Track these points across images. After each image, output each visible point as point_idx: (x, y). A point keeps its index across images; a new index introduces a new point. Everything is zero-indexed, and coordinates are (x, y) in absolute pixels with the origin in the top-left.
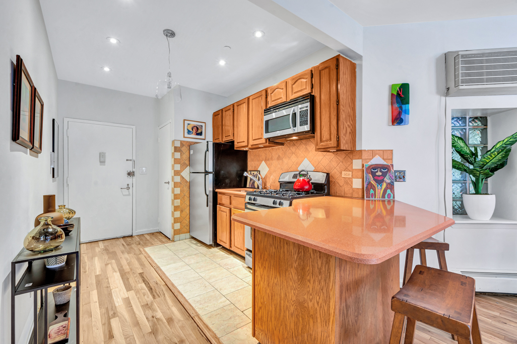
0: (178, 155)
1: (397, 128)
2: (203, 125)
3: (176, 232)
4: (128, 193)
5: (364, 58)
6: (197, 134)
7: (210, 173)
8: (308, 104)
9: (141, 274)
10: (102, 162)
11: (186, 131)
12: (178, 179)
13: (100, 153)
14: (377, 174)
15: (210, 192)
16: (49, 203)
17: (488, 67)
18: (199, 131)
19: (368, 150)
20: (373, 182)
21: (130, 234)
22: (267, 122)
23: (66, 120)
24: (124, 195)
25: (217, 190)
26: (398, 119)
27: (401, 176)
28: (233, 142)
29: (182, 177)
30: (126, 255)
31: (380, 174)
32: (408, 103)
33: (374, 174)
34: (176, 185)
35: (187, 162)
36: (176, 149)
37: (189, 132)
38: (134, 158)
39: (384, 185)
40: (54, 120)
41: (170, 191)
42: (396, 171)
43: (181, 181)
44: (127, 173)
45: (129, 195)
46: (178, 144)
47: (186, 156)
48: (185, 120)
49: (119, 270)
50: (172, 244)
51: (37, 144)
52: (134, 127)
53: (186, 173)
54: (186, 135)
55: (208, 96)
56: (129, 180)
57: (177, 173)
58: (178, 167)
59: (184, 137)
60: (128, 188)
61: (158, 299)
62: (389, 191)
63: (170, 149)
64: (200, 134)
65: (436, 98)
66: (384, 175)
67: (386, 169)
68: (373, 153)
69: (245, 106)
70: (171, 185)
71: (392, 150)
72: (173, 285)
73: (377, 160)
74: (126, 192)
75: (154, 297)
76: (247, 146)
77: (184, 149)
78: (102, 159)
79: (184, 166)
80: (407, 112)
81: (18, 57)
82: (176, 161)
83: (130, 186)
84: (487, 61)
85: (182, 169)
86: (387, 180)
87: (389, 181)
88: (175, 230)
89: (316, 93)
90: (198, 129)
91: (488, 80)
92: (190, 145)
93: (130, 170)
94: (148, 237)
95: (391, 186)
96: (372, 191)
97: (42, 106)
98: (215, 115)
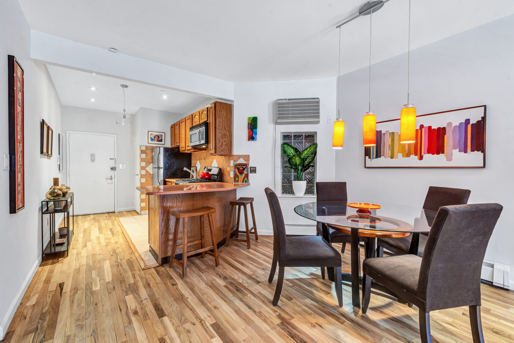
0: (144, 156)
1: (251, 142)
2: (163, 134)
3: (142, 209)
4: (111, 182)
5: (234, 102)
6: (159, 141)
7: (161, 168)
8: (204, 128)
9: (111, 229)
10: (93, 160)
11: (150, 139)
12: (143, 172)
13: (91, 154)
14: (240, 169)
15: (161, 181)
16: (56, 181)
17: (292, 110)
18: (160, 139)
19: (237, 155)
20: (238, 174)
21: (113, 211)
22: (191, 135)
23: (68, 132)
24: (108, 184)
25: (166, 180)
26: (251, 137)
27: (254, 170)
28: (179, 147)
29: (147, 171)
30: (106, 221)
31: (242, 169)
32: (256, 128)
33: (238, 169)
34: (142, 176)
35: (151, 161)
36: (142, 152)
37: (152, 139)
38: (116, 158)
39: (244, 175)
40: (59, 134)
41: (139, 180)
42: (251, 168)
43: (146, 173)
44: (110, 168)
45: (112, 183)
46: (144, 148)
47: (149, 157)
48: (148, 131)
49: (99, 227)
50: (139, 216)
51: (50, 153)
52: (115, 136)
53: (150, 169)
54: (150, 142)
55: (167, 114)
56: (112, 173)
57: (143, 168)
58: (144, 164)
59: (148, 143)
60: (111, 179)
61: (115, 237)
62: (246, 179)
63: (139, 152)
64: (161, 141)
65: (272, 126)
66: (244, 169)
67: (244, 166)
68: (239, 157)
69: (184, 123)
70: (139, 177)
71: (249, 156)
72: (126, 232)
73: (241, 161)
74: (110, 181)
75: (113, 236)
76: (185, 150)
77: (148, 151)
78: (93, 158)
79: (148, 164)
80: (256, 134)
81: (43, 120)
82: (142, 160)
83: (113, 177)
84: (292, 107)
85: (147, 165)
86: (245, 172)
87: (246, 173)
88: (141, 207)
89: (211, 121)
90: (159, 137)
91: (293, 118)
92: (153, 149)
93: (113, 166)
94: (125, 213)
95: (247, 176)
96: (237, 179)
97: (52, 132)
98: (172, 127)
